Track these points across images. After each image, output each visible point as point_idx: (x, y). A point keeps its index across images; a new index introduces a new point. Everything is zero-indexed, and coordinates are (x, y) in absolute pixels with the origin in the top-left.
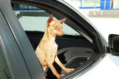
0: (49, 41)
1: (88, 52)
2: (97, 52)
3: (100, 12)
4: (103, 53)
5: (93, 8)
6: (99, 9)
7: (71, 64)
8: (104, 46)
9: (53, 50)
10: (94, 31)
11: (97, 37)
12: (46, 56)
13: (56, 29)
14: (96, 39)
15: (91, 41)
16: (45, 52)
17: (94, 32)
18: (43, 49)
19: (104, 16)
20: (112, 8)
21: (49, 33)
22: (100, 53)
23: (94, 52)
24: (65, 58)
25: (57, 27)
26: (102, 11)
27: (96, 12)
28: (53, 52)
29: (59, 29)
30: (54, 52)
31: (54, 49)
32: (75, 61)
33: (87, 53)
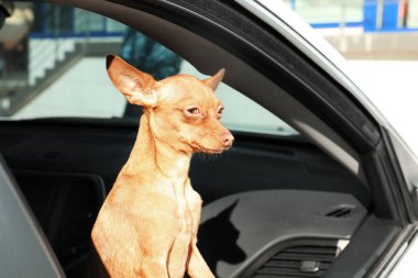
0: (159, 175)
1: (340, 213)
2: (378, 216)
3: (362, 40)
4: (410, 222)
5: (335, 25)
6: (359, 31)
7: (263, 267)
8: (410, 188)
9: (178, 218)
10: (368, 122)
11: (379, 147)
12: (145, 252)
13: (188, 120)
14: (376, 156)
15: (353, 164)
16: (137, 229)
17: (367, 128)
18: (129, 216)
19: (378, 54)
20: (405, 23)
21: (160, 141)
22: (396, 217)
23: (365, 211)
24: (236, 234)
25: (191, 111)
26: (370, 37)
27: (350, 39)
28: (180, 230)
29: (205, 119)
30: (184, 228)
31: (181, 212)
32: (282, 252)
33: (333, 218)
